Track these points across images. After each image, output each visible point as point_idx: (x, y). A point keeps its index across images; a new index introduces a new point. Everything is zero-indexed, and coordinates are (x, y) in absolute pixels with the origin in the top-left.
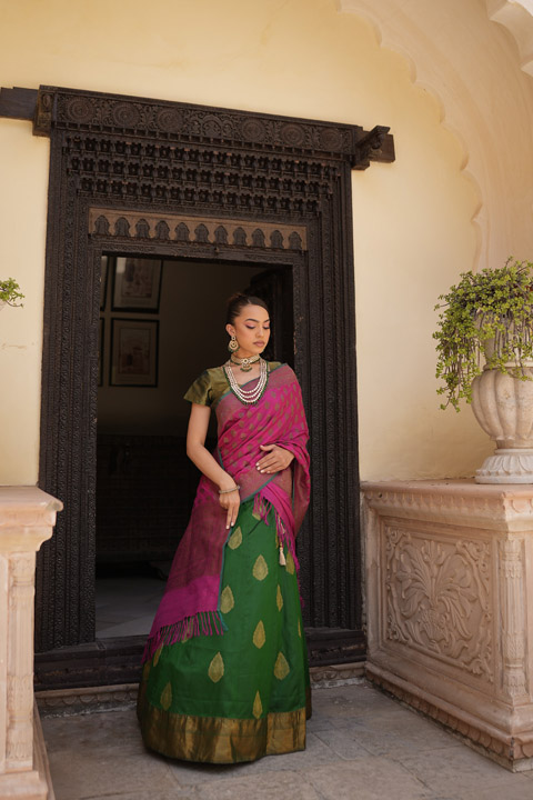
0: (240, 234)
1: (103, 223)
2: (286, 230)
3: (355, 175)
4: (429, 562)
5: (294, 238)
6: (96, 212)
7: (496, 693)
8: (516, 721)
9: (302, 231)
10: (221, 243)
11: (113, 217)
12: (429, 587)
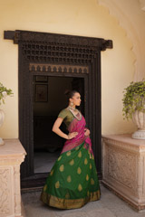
0: (70, 69)
1: (33, 67)
2: (83, 68)
3: (102, 53)
4: (119, 158)
5: (85, 70)
6: (31, 64)
7: (135, 193)
8: (140, 201)
9: (87, 68)
10: (65, 72)
11: (36, 66)
12: (119, 164)
